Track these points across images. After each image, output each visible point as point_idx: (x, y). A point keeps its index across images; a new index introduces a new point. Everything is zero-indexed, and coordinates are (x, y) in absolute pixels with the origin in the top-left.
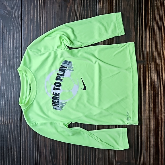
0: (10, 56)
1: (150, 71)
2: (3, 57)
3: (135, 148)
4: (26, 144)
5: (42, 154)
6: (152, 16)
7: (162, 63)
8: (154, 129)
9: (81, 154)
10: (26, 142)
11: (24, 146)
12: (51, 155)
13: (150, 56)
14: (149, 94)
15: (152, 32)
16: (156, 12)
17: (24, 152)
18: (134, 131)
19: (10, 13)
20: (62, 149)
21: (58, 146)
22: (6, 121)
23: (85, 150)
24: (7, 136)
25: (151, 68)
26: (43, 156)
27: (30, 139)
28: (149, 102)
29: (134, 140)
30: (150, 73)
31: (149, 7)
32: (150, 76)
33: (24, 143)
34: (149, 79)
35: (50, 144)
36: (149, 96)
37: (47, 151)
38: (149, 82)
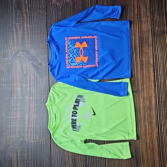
0: (42, 93)
1: (143, 99)
2: (37, 94)
3: (136, 158)
4: (55, 156)
5: (66, 163)
6: (141, 58)
7: (151, 92)
8: (149, 143)
9: (95, 163)
10: (55, 154)
11: (53, 158)
12: (73, 164)
13: (142, 87)
14: (144, 116)
15: (142, 69)
16: (144, 55)
17: (53, 162)
18: (134, 144)
19: (40, 64)
20: (81, 159)
21: (78, 157)
22: (40, 140)
23: (98, 160)
24: (41, 150)
25: (143, 96)
26: (67, 165)
27: (57, 153)
28: (144, 122)
29: (134, 151)
30: (143, 100)
31: (139, 52)
32: (143, 102)
33: (53, 155)
34: (143, 104)
35: (72, 156)
36: (144, 117)
37: (70, 161)
38: (143, 107)
